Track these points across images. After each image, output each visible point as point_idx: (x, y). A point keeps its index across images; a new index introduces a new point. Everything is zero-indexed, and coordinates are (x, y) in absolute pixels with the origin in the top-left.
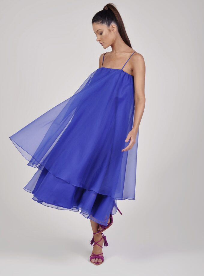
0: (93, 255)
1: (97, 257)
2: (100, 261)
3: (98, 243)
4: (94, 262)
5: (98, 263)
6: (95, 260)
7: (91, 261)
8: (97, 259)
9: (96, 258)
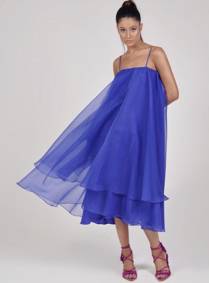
0: (125, 271)
1: (131, 273)
2: (134, 276)
3: (128, 258)
4: (128, 278)
5: (132, 279)
6: (129, 276)
7: (125, 277)
8: (131, 275)
9: (129, 274)
